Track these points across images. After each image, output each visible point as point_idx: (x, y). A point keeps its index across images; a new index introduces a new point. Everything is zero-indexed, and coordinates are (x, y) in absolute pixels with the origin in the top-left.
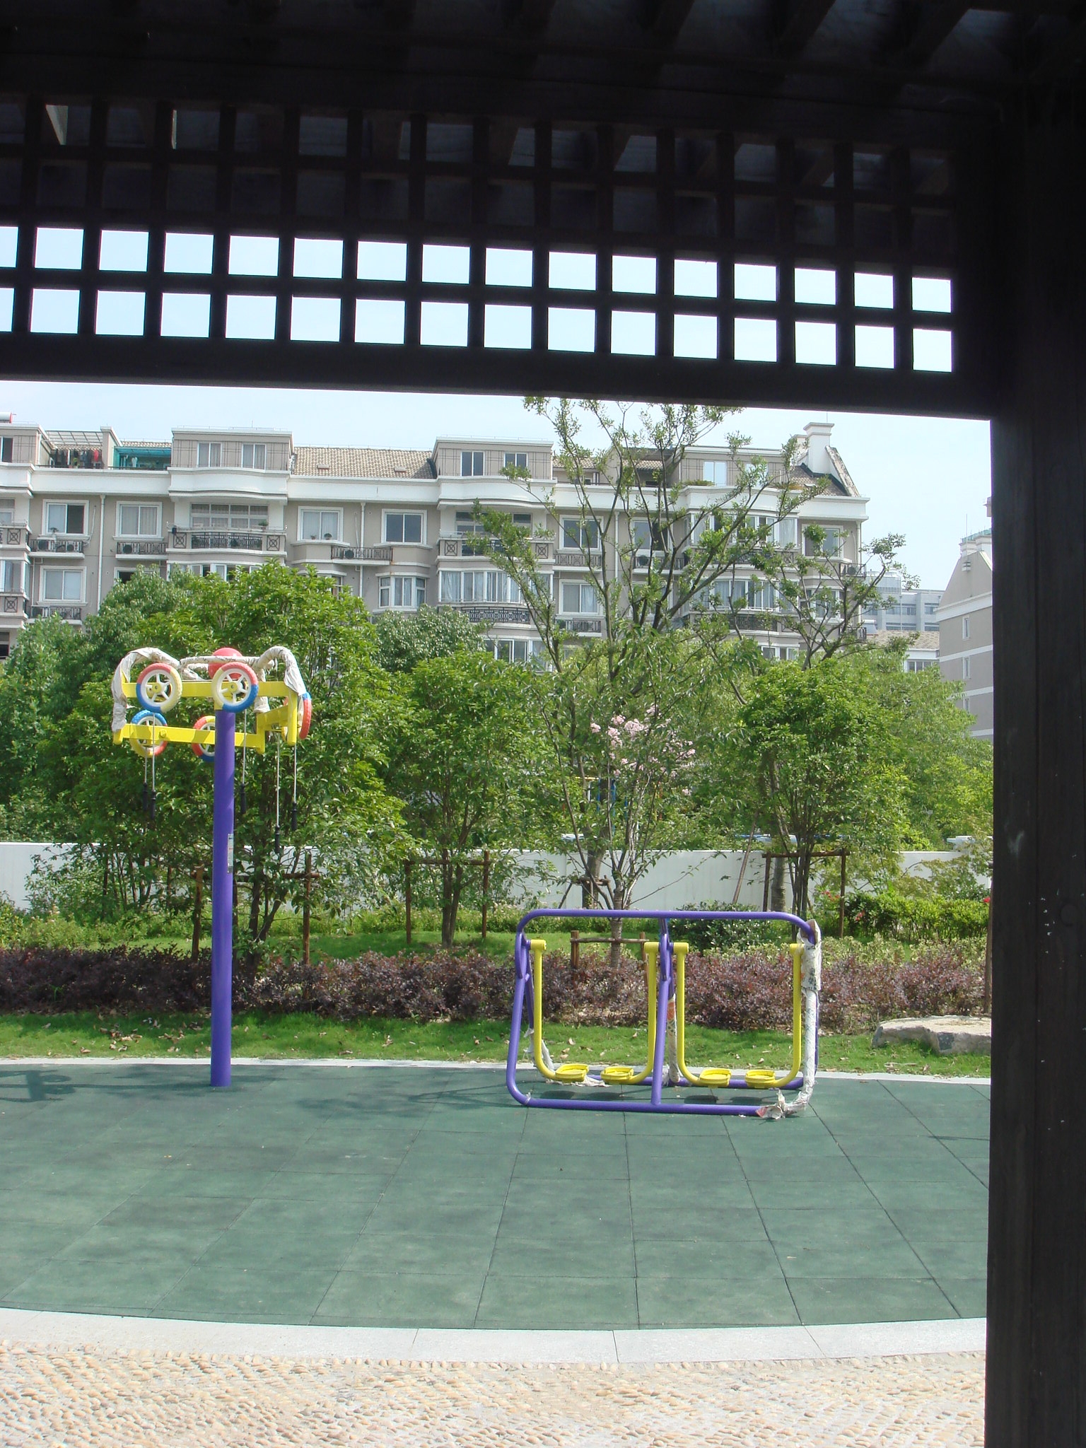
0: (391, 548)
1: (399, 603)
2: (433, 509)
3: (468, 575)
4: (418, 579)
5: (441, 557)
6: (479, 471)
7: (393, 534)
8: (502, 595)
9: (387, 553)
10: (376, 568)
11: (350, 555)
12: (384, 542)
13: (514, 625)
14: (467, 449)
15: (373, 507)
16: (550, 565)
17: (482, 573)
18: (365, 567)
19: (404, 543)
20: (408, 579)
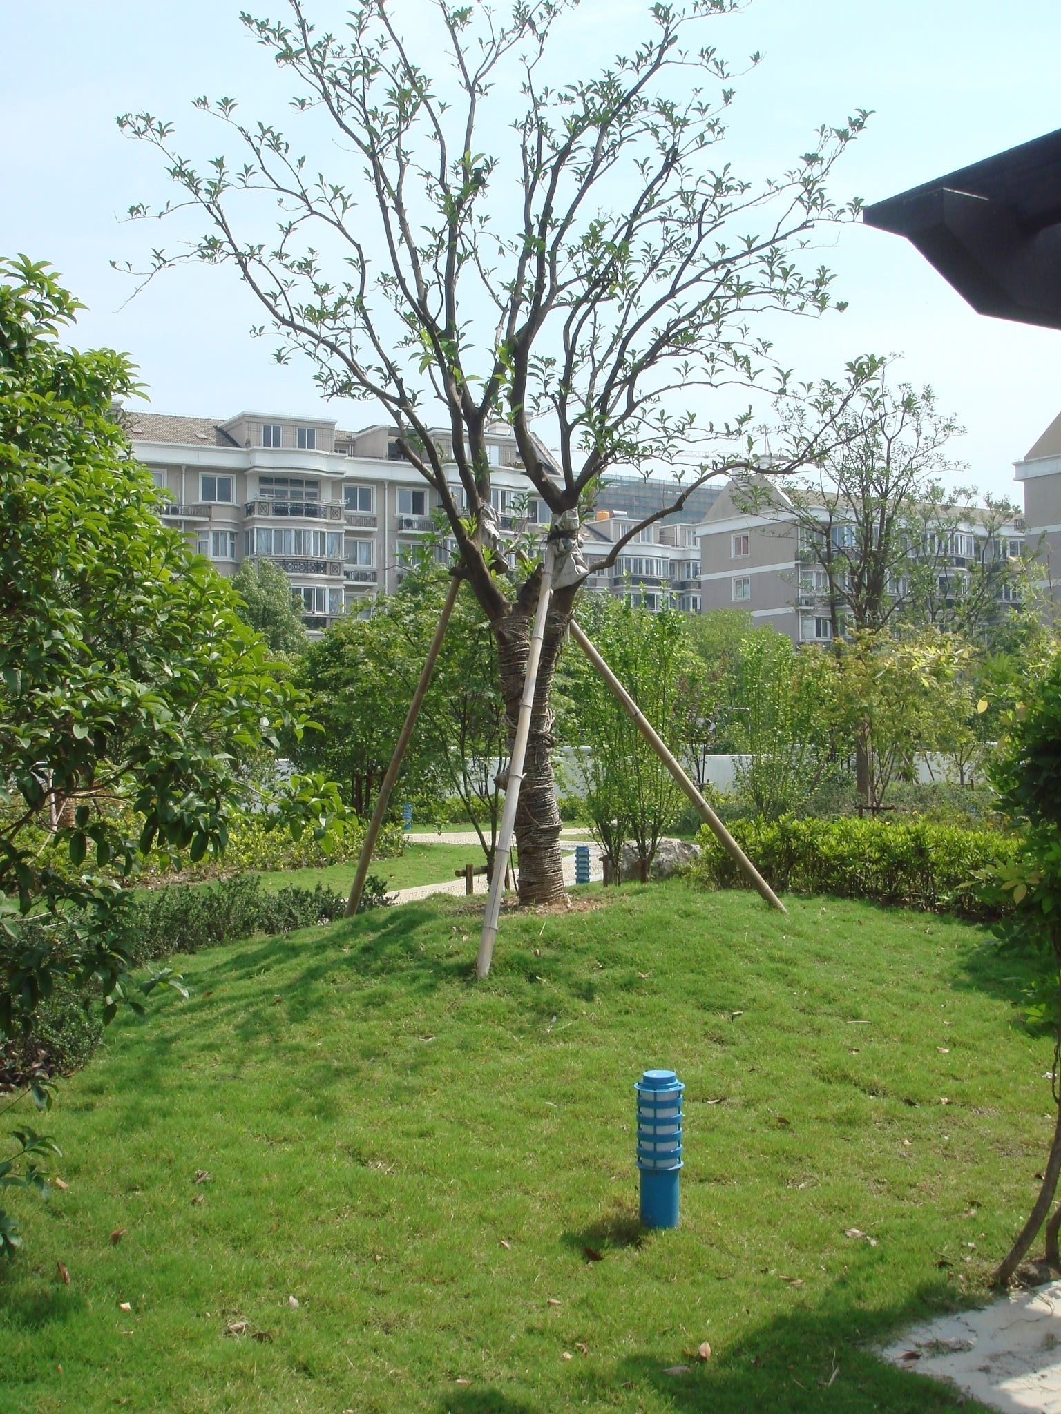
0: (210, 507)
1: (216, 554)
2: (241, 473)
3: (278, 532)
4: (232, 534)
5: (256, 516)
6: (277, 444)
7: (208, 494)
8: (306, 551)
9: (206, 511)
10: (195, 524)
11: (175, 511)
12: (201, 501)
13: (316, 575)
14: (267, 423)
15: (193, 469)
16: (342, 525)
17: (290, 530)
18: (187, 522)
19: (217, 502)
20: (224, 533)
